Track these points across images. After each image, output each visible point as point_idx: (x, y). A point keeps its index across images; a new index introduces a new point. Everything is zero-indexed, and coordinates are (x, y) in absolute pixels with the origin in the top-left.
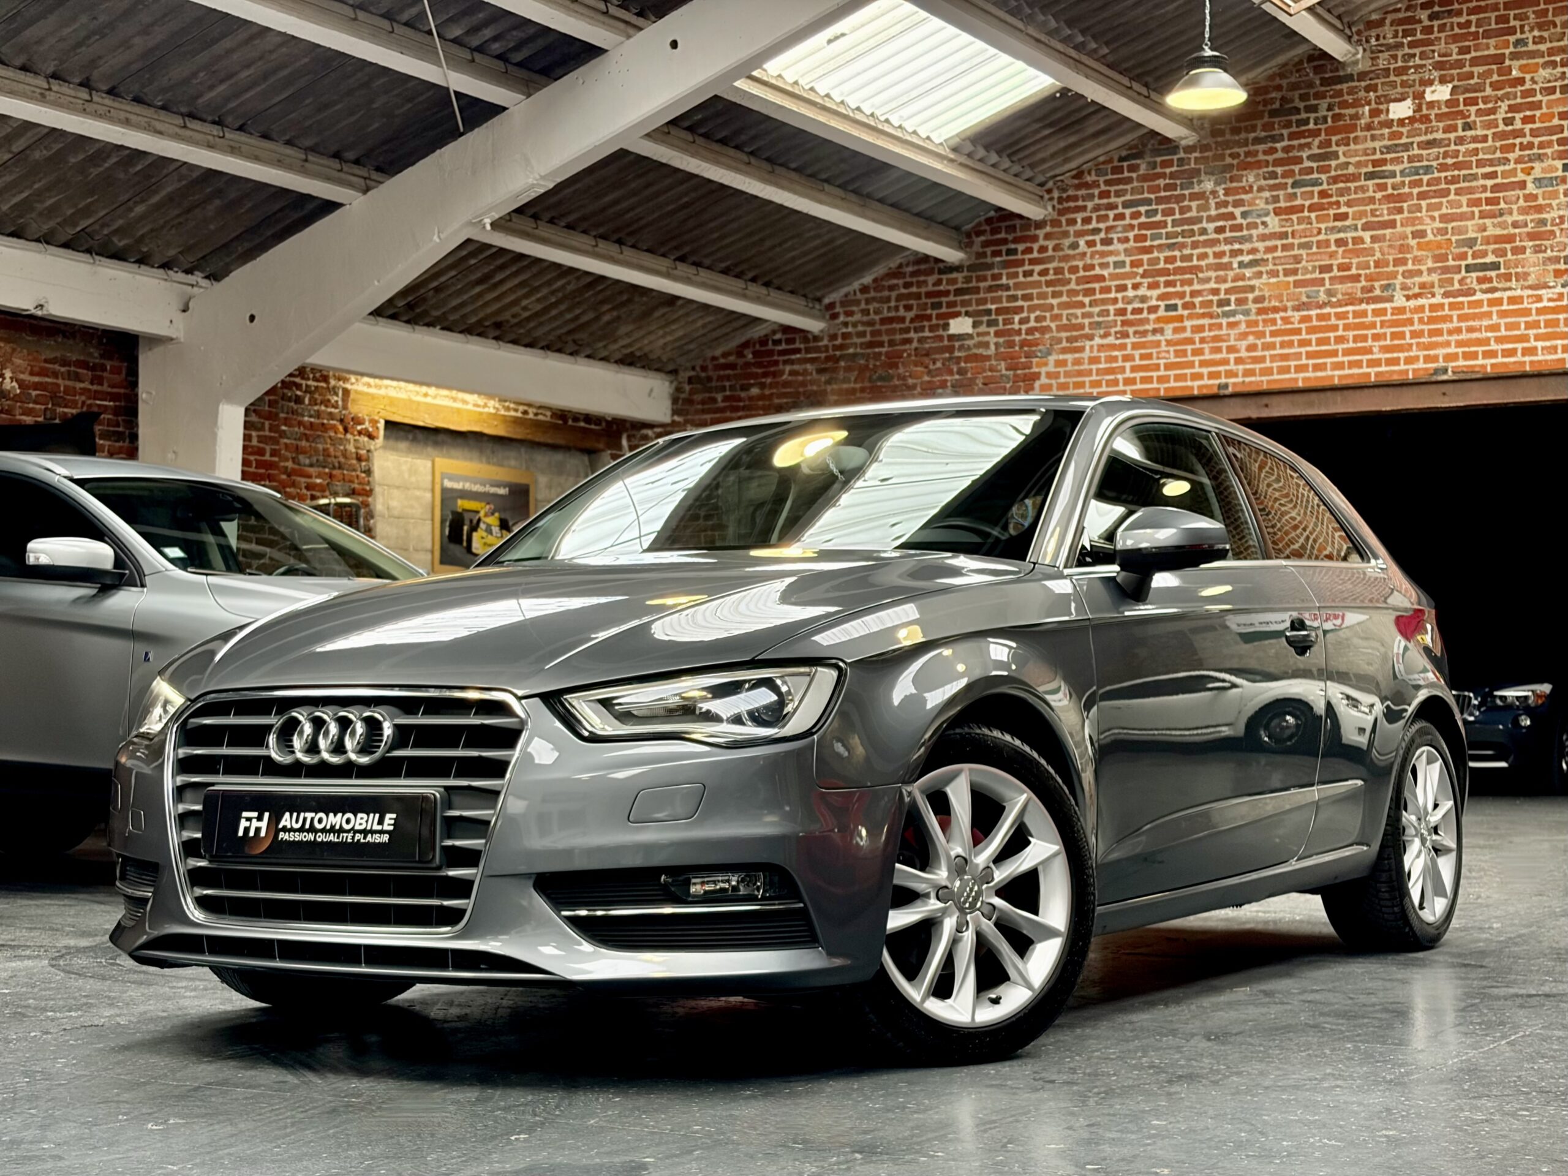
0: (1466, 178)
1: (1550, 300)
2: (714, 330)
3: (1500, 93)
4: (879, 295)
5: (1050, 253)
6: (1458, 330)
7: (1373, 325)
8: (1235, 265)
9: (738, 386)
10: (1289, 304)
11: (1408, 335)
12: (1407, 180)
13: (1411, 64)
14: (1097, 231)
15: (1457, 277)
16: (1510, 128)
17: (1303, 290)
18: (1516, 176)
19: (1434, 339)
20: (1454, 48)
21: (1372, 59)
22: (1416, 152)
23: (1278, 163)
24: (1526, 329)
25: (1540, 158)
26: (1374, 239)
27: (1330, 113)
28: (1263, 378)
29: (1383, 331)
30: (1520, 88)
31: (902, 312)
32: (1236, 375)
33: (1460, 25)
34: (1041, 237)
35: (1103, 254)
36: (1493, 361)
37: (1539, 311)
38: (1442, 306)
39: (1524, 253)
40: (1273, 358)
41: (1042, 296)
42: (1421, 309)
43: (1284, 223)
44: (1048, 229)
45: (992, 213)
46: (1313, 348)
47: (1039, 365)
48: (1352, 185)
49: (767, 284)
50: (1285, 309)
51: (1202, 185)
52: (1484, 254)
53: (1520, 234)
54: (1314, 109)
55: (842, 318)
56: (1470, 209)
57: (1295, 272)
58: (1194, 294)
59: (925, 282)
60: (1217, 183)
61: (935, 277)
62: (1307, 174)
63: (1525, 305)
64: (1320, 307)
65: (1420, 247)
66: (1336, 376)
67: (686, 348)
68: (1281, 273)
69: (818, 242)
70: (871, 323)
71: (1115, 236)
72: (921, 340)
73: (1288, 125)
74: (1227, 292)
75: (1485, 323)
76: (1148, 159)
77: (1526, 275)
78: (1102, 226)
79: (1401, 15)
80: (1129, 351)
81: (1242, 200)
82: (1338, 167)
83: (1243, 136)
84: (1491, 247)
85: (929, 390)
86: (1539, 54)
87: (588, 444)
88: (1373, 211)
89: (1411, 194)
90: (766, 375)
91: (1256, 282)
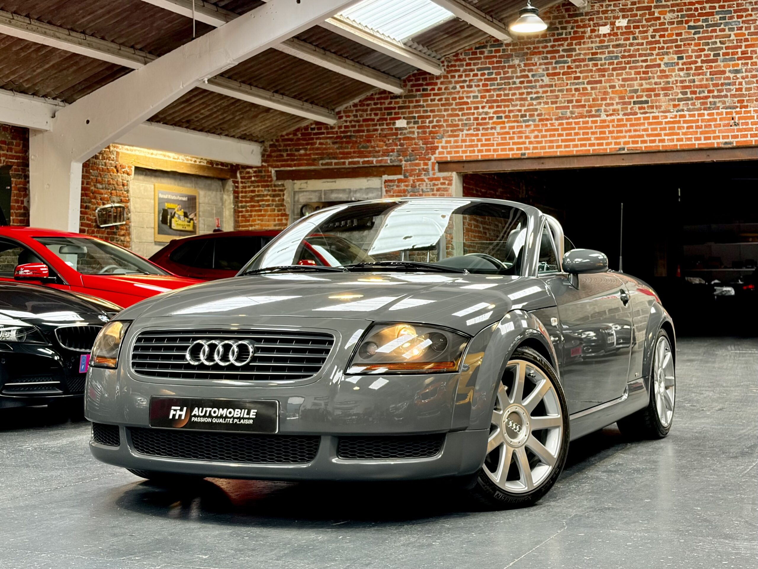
0: (634, 62)
1: (671, 118)
2: (285, 123)
3: (649, 24)
4: (362, 108)
5: (443, 91)
6: (630, 131)
7: (591, 128)
8: (529, 99)
9: (294, 149)
10: (554, 117)
11: (607, 133)
12: (607, 62)
13: (609, 9)
14: (465, 81)
15: (629, 107)
16: (654, 39)
17: (560, 111)
18: (656, 61)
19: (619, 135)
20: (629, 3)
21: (592, 6)
22: (611, 49)
23: (548, 52)
24: (660, 131)
25: (667, 53)
26: (592, 89)
27: (572, 31)
28: (542, 151)
29: (596, 130)
30: (658, 22)
31: (373, 116)
32: (529, 149)
34: (439, 83)
35: (468, 92)
36: (645, 145)
37: (666, 123)
38: (622, 120)
39: (660, 96)
40: (546, 142)
41: (440, 111)
42: (613, 121)
43: (551, 80)
44: (442, 80)
45: (416, 72)
46: (565, 137)
47: (438, 143)
48: (582, 64)
49: (312, 103)
50: (551, 120)
51: (514, 62)
52: (642, 96)
53: (658, 88)
54: (565, 28)
55: (344, 118)
56: (635, 76)
57: (556, 102)
59: (384, 103)
60: (520, 61)
61: (389, 100)
62: (562, 58)
63: (660, 120)
64: (568, 119)
65: (613, 92)
66: (574, 151)
67: (270, 131)
68: (550, 103)
69: (338, 84)
70: (358, 121)
71: (473, 84)
72: (382, 130)
73: (553, 35)
74: (525, 111)
75: (642, 127)
76: (489, 49)
77: (660, 106)
78: (467, 79)
80: (480, 137)
81: (532, 69)
82: (576, 55)
83: (532, 39)
84: (645, 93)
85: (386, 153)
86: (668, 6)
87: (222, 176)
88: (592, 76)
89: (609, 68)
90: (307, 144)
91: (538, 107)
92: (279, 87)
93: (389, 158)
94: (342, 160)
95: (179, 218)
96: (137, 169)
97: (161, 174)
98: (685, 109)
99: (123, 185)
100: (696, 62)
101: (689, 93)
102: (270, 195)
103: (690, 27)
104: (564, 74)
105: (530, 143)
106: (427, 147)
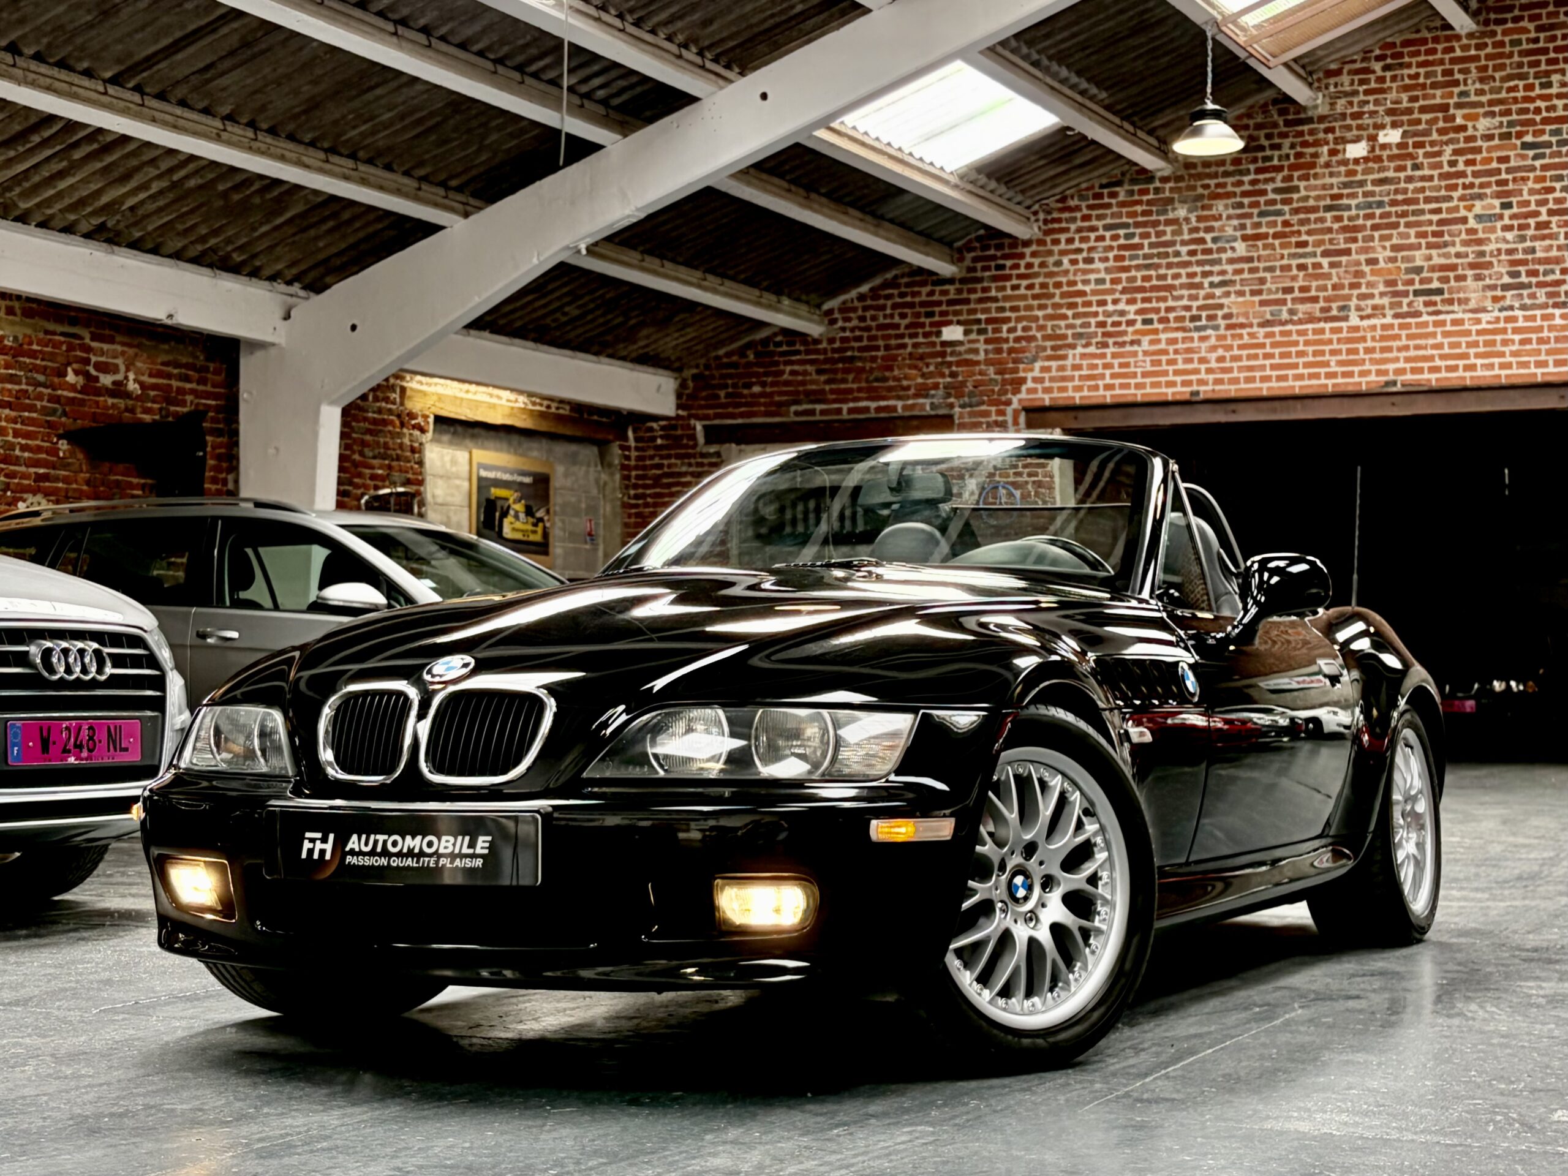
0: (1414, 213)
1: (1489, 322)
2: (723, 332)
3: (1445, 138)
4: (875, 303)
5: (1036, 269)
6: (1406, 348)
7: (1330, 342)
8: (1206, 285)
9: (740, 384)
10: (1255, 321)
11: (1361, 351)
12: (1362, 213)
13: (1366, 109)
14: (1079, 251)
15: (1405, 301)
16: (1454, 169)
17: (1268, 309)
18: (1458, 212)
19: (1386, 355)
20: (1404, 97)
21: (1331, 104)
22: (1369, 188)
23: (1245, 194)
24: (1467, 347)
25: (1480, 197)
26: (1332, 265)
27: (1292, 152)
28: (1233, 387)
29: (1339, 347)
30: (1462, 134)
31: (897, 320)
32: (1206, 384)
33: (1410, 77)
34: (1028, 254)
35: (1085, 272)
37: (1479, 333)
38: (1392, 326)
39: (1466, 281)
40: (1240, 369)
41: (1029, 308)
42: (1373, 328)
43: (1250, 248)
45: (982, 232)
46: (1277, 361)
47: (1025, 370)
48: (1312, 216)
49: (778, 293)
50: (1251, 325)
51: (1176, 212)
52: (1430, 280)
53: (1462, 264)
54: (1278, 147)
55: (840, 324)
56: (1418, 241)
57: (1259, 292)
59: (919, 293)
60: (1190, 211)
61: (929, 288)
62: (1272, 205)
63: (1467, 327)
64: (1283, 324)
65: (1373, 273)
66: (1296, 386)
67: (694, 348)
68: (1248, 293)
69: (828, 256)
70: (867, 329)
71: (1096, 256)
72: (915, 346)
73: (1255, 160)
74: (1199, 308)
75: (1431, 341)
76: (1127, 187)
77: (1467, 301)
78: (1084, 246)
79: (1358, 66)
80: (1109, 360)
81: (1213, 227)
82: (1299, 200)
83: (1213, 169)
84: (1436, 275)
85: (923, 392)
86: (1480, 105)
87: (600, 436)
88: (1331, 241)
89: (1365, 226)
90: (767, 374)
91: (1224, 301)
92: (716, 263)
93: (928, 401)
94: (836, 406)
95: (516, 517)
96: (439, 420)
97: (483, 432)
98: (1517, 305)
99: (413, 450)
100: (1536, 214)
101: (1523, 274)
102: (692, 475)
103: (1526, 146)
104: (1276, 236)
105: (1209, 371)
106: (1004, 380)
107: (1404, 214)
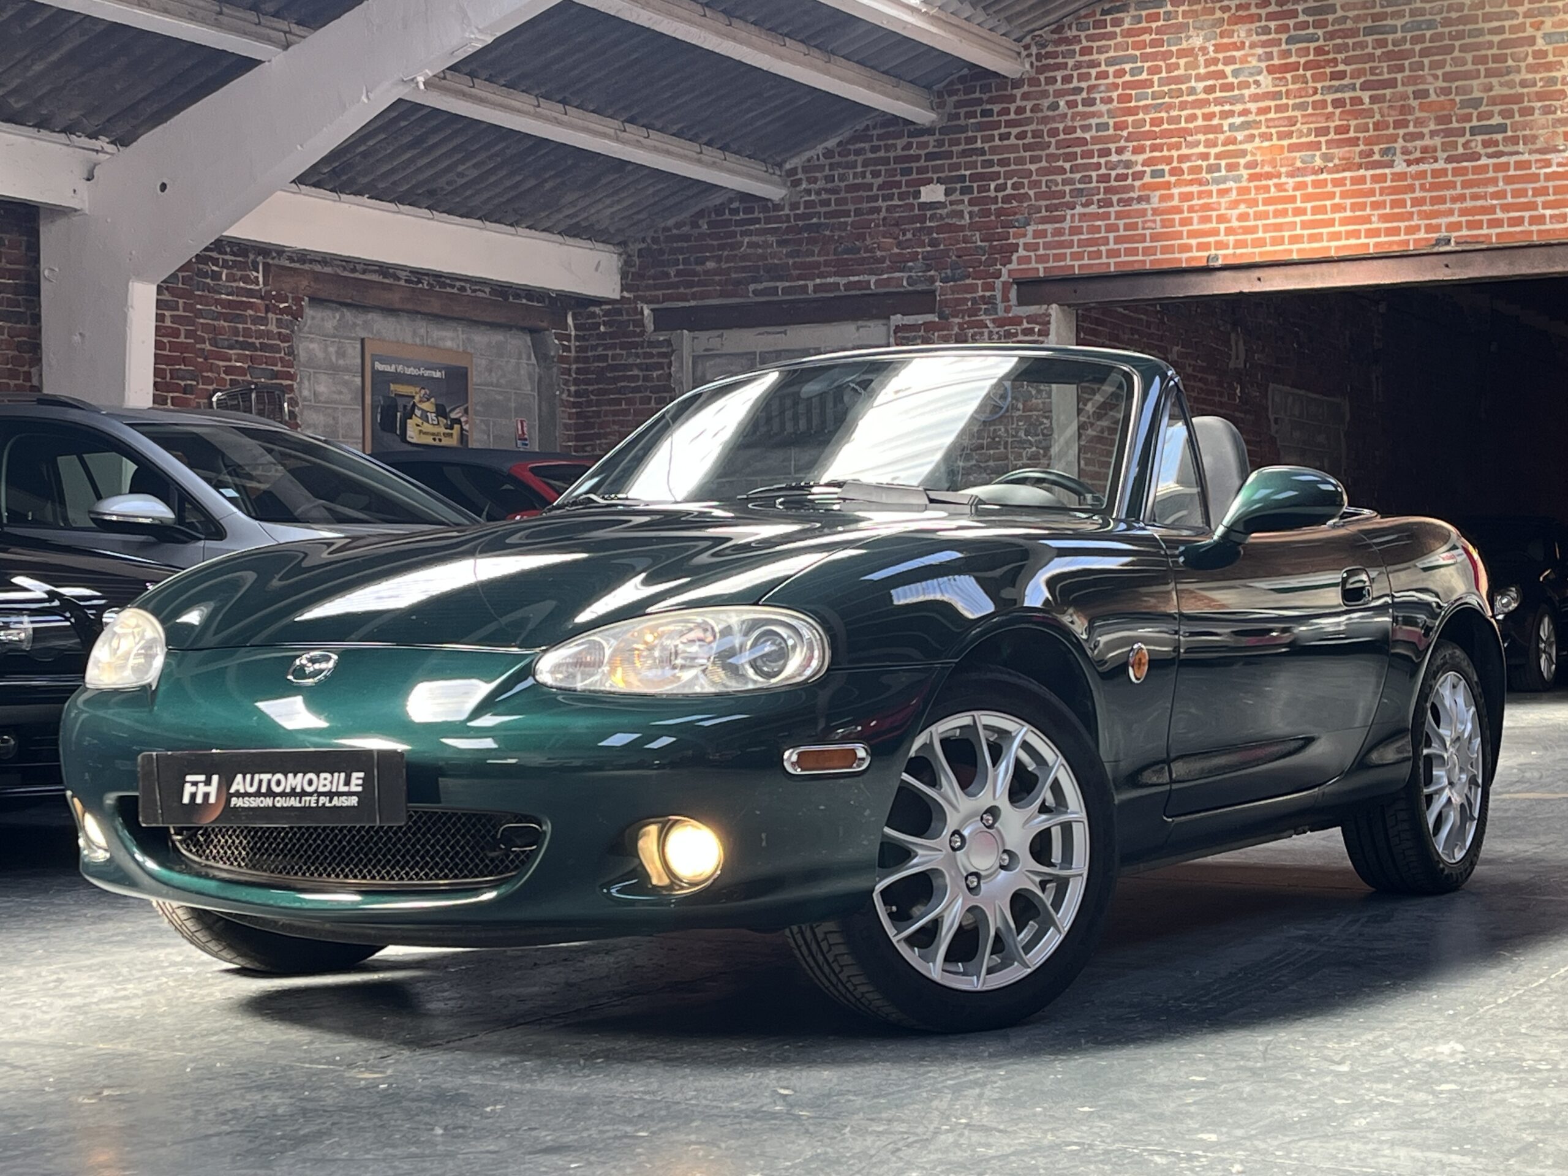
0: (1472, 34)
1: (1559, 165)
2: (667, 197)
4: (844, 160)
5: (1028, 114)
6: (1462, 198)
7: (1372, 192)
8: (1226, 128)
9: (692, 259)
10: (1283, 170)
11: (1409, 203)
12: (1409, 35)
14: (1078, 90)
15: (1461, 140)
17: (1298, 154)
18: (1524, 31)
19: (1436, 207)
22: (1418, 4)
23: (1271, 17)
24: (1534, 195)
25: (1551, 10)
26: (1373, 99)
28: (1257, 250)
29: (1382, 198)
31: (869, 179)
32: (1227, 248)
34: (1019, 97)
35: (1085, 116)
36: (1499, 230)
37: (1549, 177)
38: (1444, 172)
39: (1533, 114)
41: (1020, 161)
42: (1422, 175)
43: (1277, 82)
44: (1026, 88)
45: (965, 71)
46: (1308, 217)
47: (1016, 236)
48: (1350, 41)
49: (724, 148)
50: (1279, 176)
51: (1190, 41)
52: (1491, 115)
53: (1528, 94)
55: (804, 186)
56: (1475, 67)
57: (1290, 135)
58: (1182, 159)
59: (893, 147)
60: (1207, 39)
61: (905, 140)
62: (1303, 29)
63: (1533, 170)
64: (1315, 173)
65: (1422, 108)
66: (1333, 248)
67: (636, 217)
68: (1275, 137)
69: (778, 102)
70: (836, 191)
71: (1098, 96)
72: (889, 209)
74: (1218, 156)
75: (1491, 189)
76: (1133, 12)
77: (1535, 138)
78: (1084, 85)
80: (1112, 221)
81: (1234, 57)
82: (1335, 22)
84: (1497, 108)
85: (899, 264)
87: (531, 323)
88: (1372, 71)
89: (1413, 51)
90: (721, 247)
91: (1248, 146)
93: (906, 275)
94: (801, 283)
99: (283, 339)
102: (639, 367)
104: (1307, 66)
106: (991, 247)
107: (1460, 35)
